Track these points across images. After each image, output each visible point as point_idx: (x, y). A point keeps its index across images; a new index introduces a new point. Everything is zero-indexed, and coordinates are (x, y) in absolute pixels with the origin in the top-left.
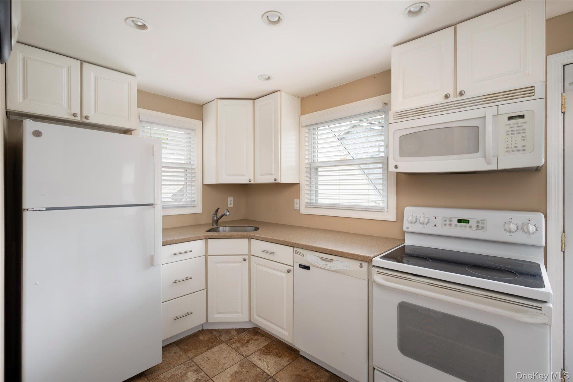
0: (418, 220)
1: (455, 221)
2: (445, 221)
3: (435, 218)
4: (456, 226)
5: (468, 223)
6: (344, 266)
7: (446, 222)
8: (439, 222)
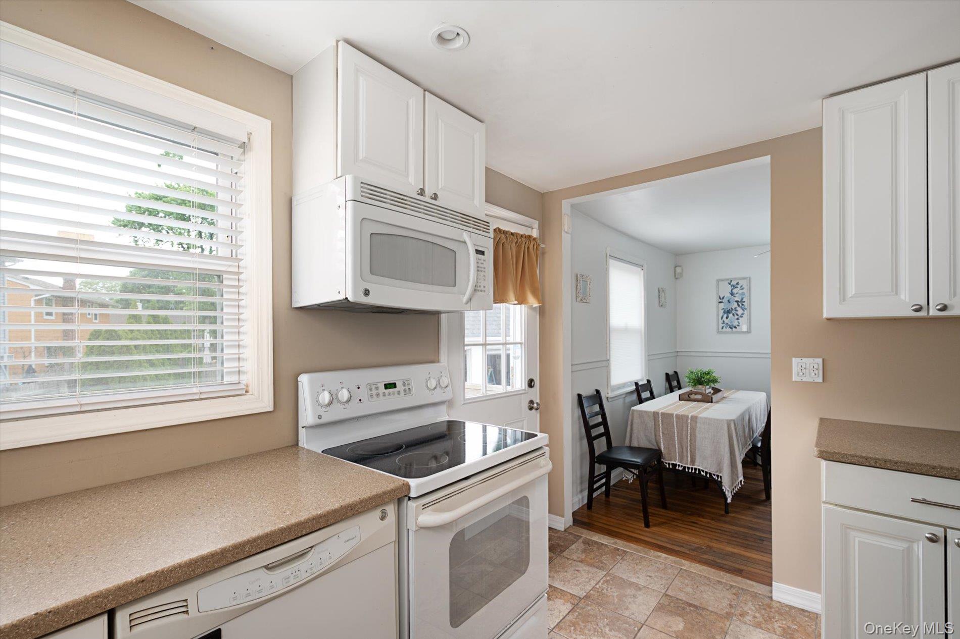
0: (334, 397)
1: (382, 387)
2: (371, 390)
3: (359, 388)
4: (384, 395)
5: (395, 387)
6: (346, 542)
7: (371, 392)
8: (363, 393)
